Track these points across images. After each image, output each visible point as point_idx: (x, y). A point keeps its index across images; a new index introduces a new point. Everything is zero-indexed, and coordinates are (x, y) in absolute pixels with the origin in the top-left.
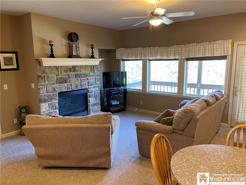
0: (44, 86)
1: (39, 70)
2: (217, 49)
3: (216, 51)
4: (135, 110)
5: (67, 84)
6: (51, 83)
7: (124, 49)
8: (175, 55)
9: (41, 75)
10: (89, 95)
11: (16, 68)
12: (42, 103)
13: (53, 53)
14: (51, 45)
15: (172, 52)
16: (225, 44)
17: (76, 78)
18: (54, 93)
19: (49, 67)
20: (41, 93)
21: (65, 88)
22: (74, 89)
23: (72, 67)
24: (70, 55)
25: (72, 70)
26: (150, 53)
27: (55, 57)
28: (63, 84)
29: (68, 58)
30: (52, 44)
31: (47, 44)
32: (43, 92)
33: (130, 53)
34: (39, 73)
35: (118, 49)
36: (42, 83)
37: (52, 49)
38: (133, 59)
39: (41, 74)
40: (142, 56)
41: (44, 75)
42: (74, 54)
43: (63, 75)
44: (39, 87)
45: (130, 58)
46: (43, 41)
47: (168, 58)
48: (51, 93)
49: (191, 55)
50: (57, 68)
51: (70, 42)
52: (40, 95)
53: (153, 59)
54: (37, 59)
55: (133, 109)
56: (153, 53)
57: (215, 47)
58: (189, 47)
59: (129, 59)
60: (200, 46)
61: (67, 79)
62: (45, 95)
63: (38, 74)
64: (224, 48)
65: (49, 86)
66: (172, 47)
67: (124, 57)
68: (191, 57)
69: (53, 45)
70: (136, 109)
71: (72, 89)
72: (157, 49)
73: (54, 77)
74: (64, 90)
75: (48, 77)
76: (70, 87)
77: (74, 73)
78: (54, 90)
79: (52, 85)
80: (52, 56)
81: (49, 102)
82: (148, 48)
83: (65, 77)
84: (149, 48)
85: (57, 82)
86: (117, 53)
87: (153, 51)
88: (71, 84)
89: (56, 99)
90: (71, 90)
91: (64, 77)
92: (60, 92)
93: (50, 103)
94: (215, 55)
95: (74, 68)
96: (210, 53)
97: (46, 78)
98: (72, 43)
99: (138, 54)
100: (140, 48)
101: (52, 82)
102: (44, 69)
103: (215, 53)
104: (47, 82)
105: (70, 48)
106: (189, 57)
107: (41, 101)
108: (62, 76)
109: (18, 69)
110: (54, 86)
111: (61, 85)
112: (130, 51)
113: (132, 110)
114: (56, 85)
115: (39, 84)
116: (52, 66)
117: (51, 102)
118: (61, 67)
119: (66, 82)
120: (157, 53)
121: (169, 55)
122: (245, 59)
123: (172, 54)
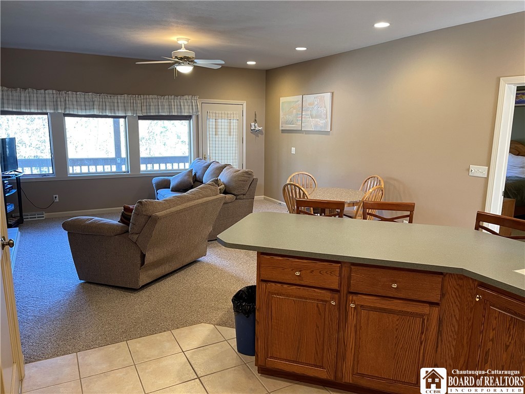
2: (184, 105)
3: (184, 109)
4: (43, 217)
15: (120, 105)
16: (193, 101)
26: (75, 103)
33: (23, 99)
40: (59, 107)
45: (26, 108)
55: (37, 216)
56: (83, 103)
57: (182, 104)
58: (148, 100)
59: (24, 110)
60: (162, 100)
64: (192, 105)
66: (119, 97)
70: (45, 215)
72: (90, 96)
82: (70, 92)
84: (74, 93)
87: (83, 100)
94: (183, 114)
96: (176, 110)
99: (47, 103)
100: (50, 91)
106: (149, 114)
112: (23, 95)
113: (36, 218)
120: (91, 103)
121: (116, 108)
122: (211, 120)
123: (120, 108)
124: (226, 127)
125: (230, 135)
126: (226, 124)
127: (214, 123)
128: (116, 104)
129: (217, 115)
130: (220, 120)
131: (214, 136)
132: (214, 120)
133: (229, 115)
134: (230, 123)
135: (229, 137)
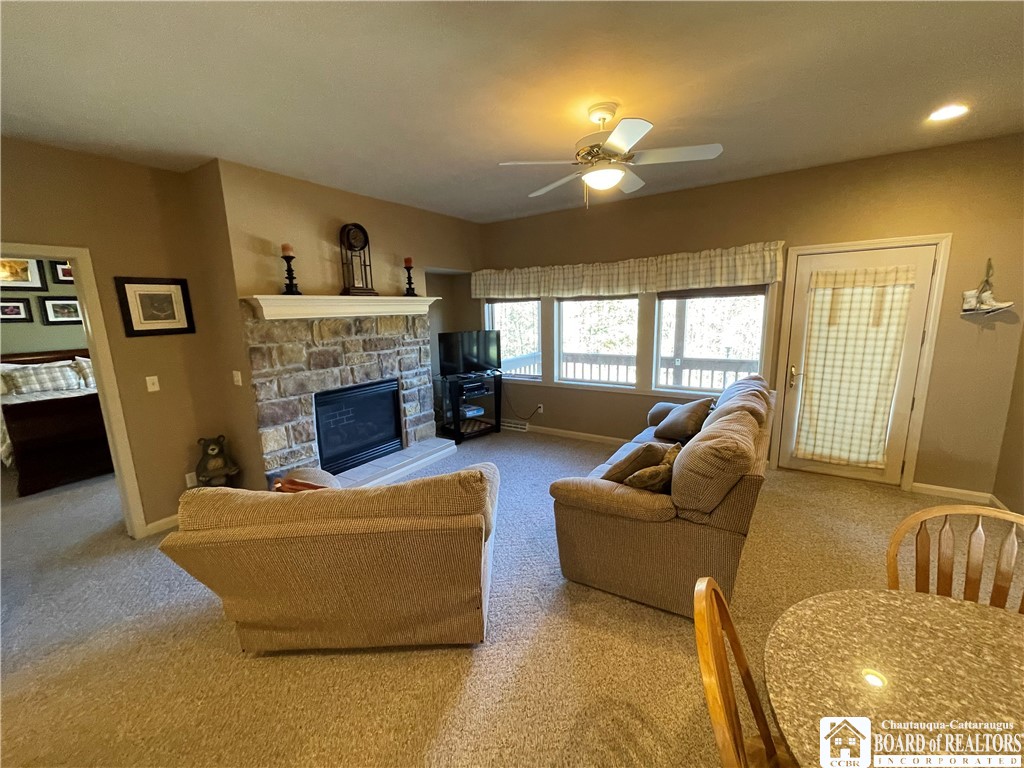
0: (270, 379)
1: (252, 333)
2: (743, 266)
3: (743, 272)
4: (525, 429)
5: (341, 367)
6: (290, 367)
7: (493, 271)
8: (630, 286)
9: (260, 345)
10: (404, 395)
11: (186, 326)
12: (266, 425)
13: (295, 282)
14: (289, 259)
15: (621, 277)
16: (767, 254)
17: (365, 350)
18: (302, 397)
19: (285, 321)
20: (261, 397)
21: (335, 381)
22: (362, 383)
23: (352, 322)
24: (347, 286)
25: (353, 330)
26: (561, 281)
27: (300, 294)
28: (328, 370)
29: (341, 294)
30: (292, 254)
31: (275, 256)
32: (269, 396)
33: (508, 282)
34: (254, 339)
35: (477, 273)
36: (264, 371)
37: (290, 271)
38: (516, 296)
39: (260, 342)
40: (542, 290)
41: (271, 345)
42: (358, 284)
43: (326, 344)
44: (256, 381)
45: (510, 294)
46: (262, 247)
47: (611, 294)
48: (292, 398)
49: (674, 282)
50: (308, 324)
51: (344, 251)
52: (259, 404)
53: (570, 296)
54: (245, 301)
55: (519, 426)
56: (571, 281)
57: (739, 263)
58: (669, 264)
59: (508, 297)
60: (697, 261)
61: (340, 355)
62: (273, 404)
63: (250, 342)
64: (764, 264)
65: (287, 376)
66: (621, 264)
67: (492, 292)
68: (674, 289)
69: (293, 258)
70: (528, 427)
71: (355, 382)
72: (581, 269)
73: (300, 351)
74: (331, 386)
75: (281, 352)
76: (350, 378)
77: (358, 337)
78: (302, 387)
79: (295, 374)
80: (291, 289)
81: (289, 421)
82: (556, 267)
83: (335, 351)
84: (560, 267)
85: (309, 364)
86: (473, 282)
87: (571, 276)
88: (352, 370)
89: (308, 414)
90: (351, 384)
91: (331, 349)
92: (318, 391)
93: (290, 425)
94: (739, 283)
95: (358, 324)
96: (724, 277)
97: (275, 354)
98: (349, 253)
99: (531, 285)
100: (535, 269)
101: (296, 365)
102: (269, 329)
103: (739, 276)
104: (278, 367)
105: (346, 267)
106: (668, 289)
107: (262, 422)
108: (325, 348)
109: (191, 329)
110: (301, 376)
111: (321, 371)
112: (508, 277)
114: (308, 373)
115: (254, 372)
116: (292, 320)
117: (293, 423)
118: (321, 320)
119: (336, 364)
120: (581, 280)
121: (615, 284)
122: (820, 292)
123: (621, 283)
124: (866, 305)
125: (877, 324)
126: (867, 298)
127: (828, 298)
128: (615, 277)
129: (840, 279)
130: (848, 291)
131: (825, 327)
132: (829, 292)
133: (880, 277)
134: (883, 295)
135: (872, 329)
